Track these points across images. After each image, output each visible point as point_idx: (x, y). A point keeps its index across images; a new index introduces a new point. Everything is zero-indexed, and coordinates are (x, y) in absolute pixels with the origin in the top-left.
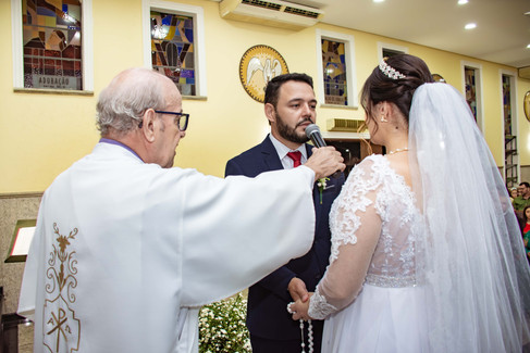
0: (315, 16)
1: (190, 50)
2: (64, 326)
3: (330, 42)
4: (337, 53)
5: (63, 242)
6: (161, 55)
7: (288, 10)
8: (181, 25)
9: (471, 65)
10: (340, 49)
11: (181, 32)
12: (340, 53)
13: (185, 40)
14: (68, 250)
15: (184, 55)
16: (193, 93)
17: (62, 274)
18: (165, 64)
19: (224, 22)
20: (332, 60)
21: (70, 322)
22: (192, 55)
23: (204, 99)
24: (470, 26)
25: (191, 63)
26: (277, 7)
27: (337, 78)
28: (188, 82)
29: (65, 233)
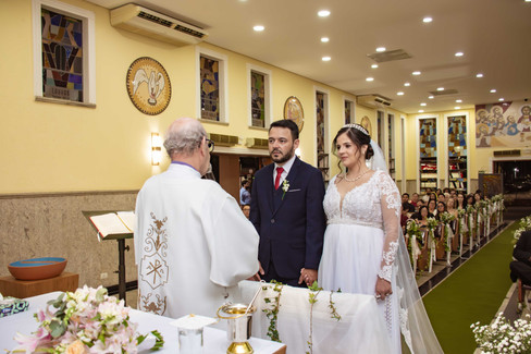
0: (200, 35)
1: (78, 55)
2: (159, 270)
3: (206, 60)
4: (212, 71)
5: (159, 224)
6: (50, 56)
7: (178, 28)
8: (70, 28)
9: (322, 90)
10: (214, 67)
11: (70, 35)
12: (215, 71)
13: (74, 44)
14: (162, 228)
15: (72, 59)
16: (81, 99)
17: (158, 242)
18: (53, 66)
19: (114, 31)
20: (208, 78)
21: (163, 267)
22: (80, 60)
23: (93, 107)
24: (326, 59)
25: (79, 69)
26: (168, 24)
27: (211, 94)
28: (75, 88)
29: (161, 219)
